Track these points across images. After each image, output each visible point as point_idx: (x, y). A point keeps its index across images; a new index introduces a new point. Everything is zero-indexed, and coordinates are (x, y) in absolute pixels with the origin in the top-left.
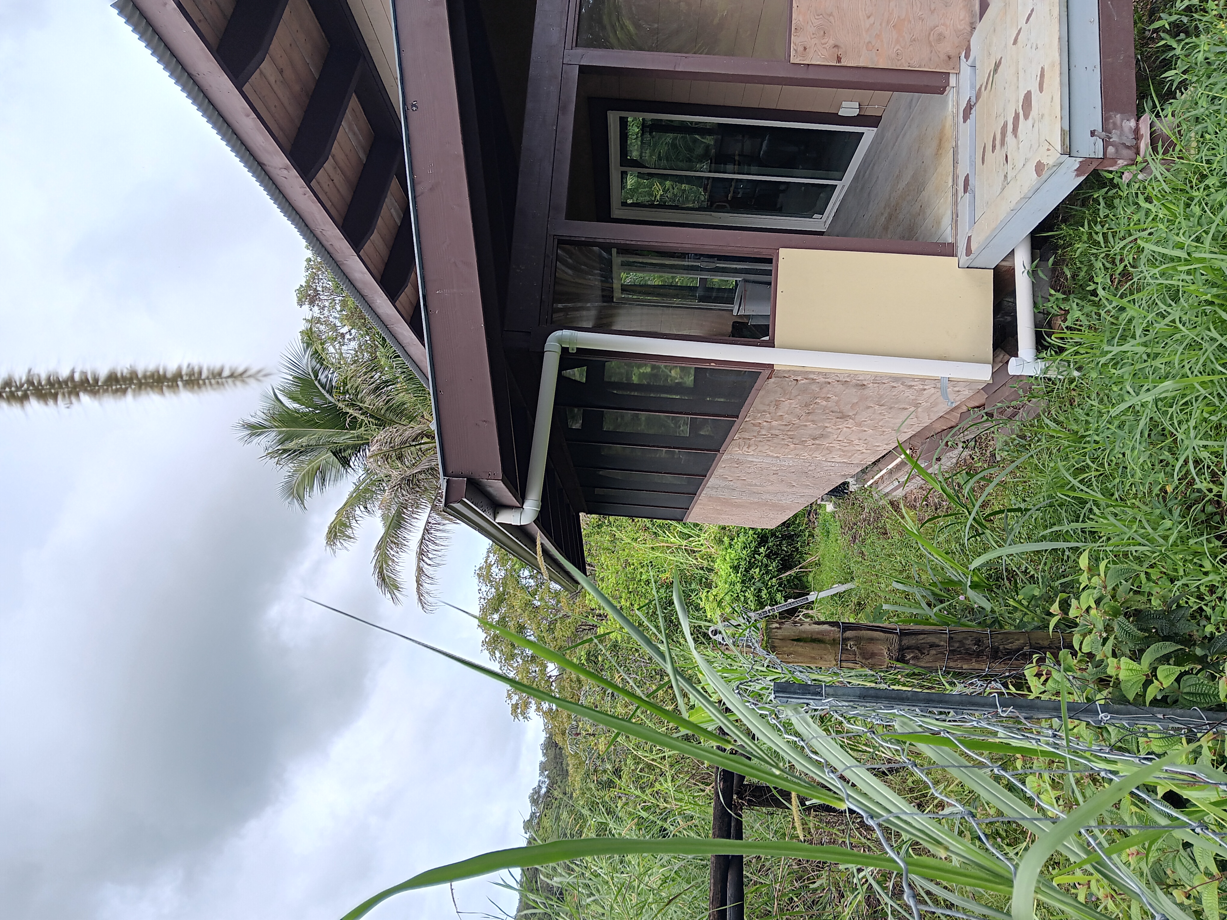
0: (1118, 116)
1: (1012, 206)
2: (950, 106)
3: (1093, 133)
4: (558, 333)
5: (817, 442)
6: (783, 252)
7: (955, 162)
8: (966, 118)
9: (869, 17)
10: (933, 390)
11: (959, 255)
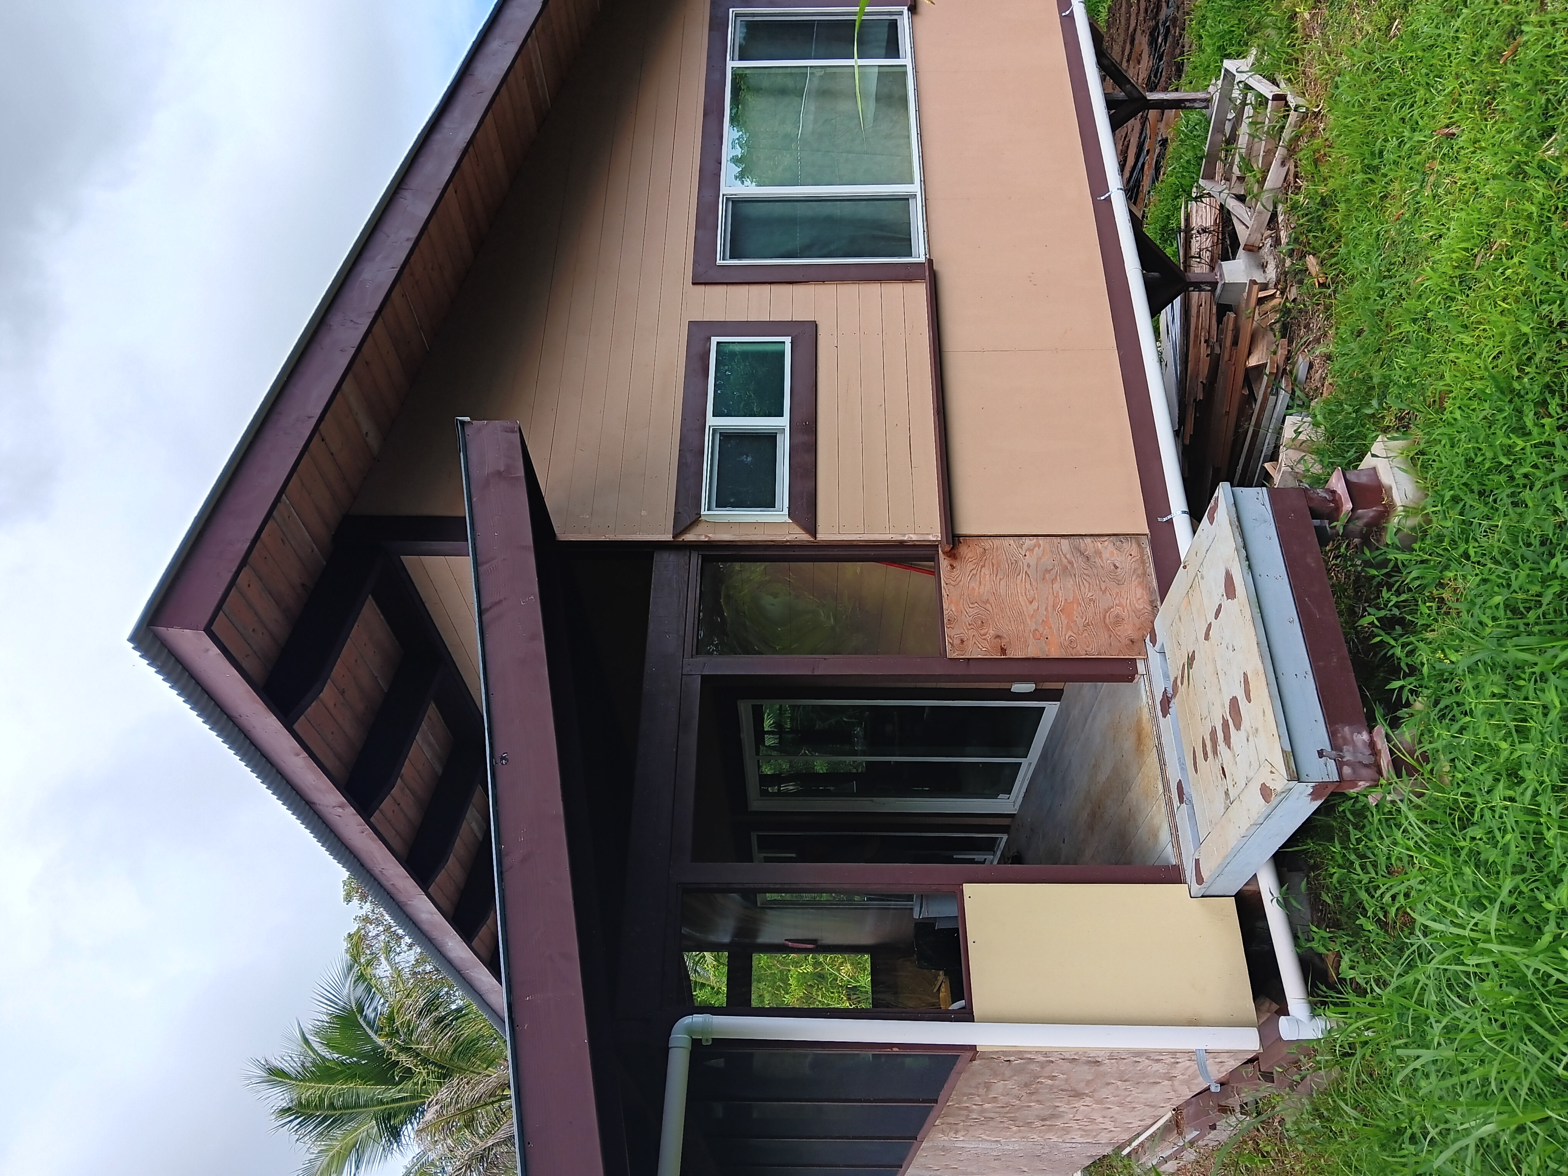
0: (1347, 729)
1: (1243, 831)
2: (1144, 697)
3: (1321, 754)
4: (687, 1020)
5: (1048, 1123)
6: (968, 888)
7: (1162, 763)
8: (1165, 712)
9: (1031, 602)
10: (1188, 1063)
11: (1188, 880)
